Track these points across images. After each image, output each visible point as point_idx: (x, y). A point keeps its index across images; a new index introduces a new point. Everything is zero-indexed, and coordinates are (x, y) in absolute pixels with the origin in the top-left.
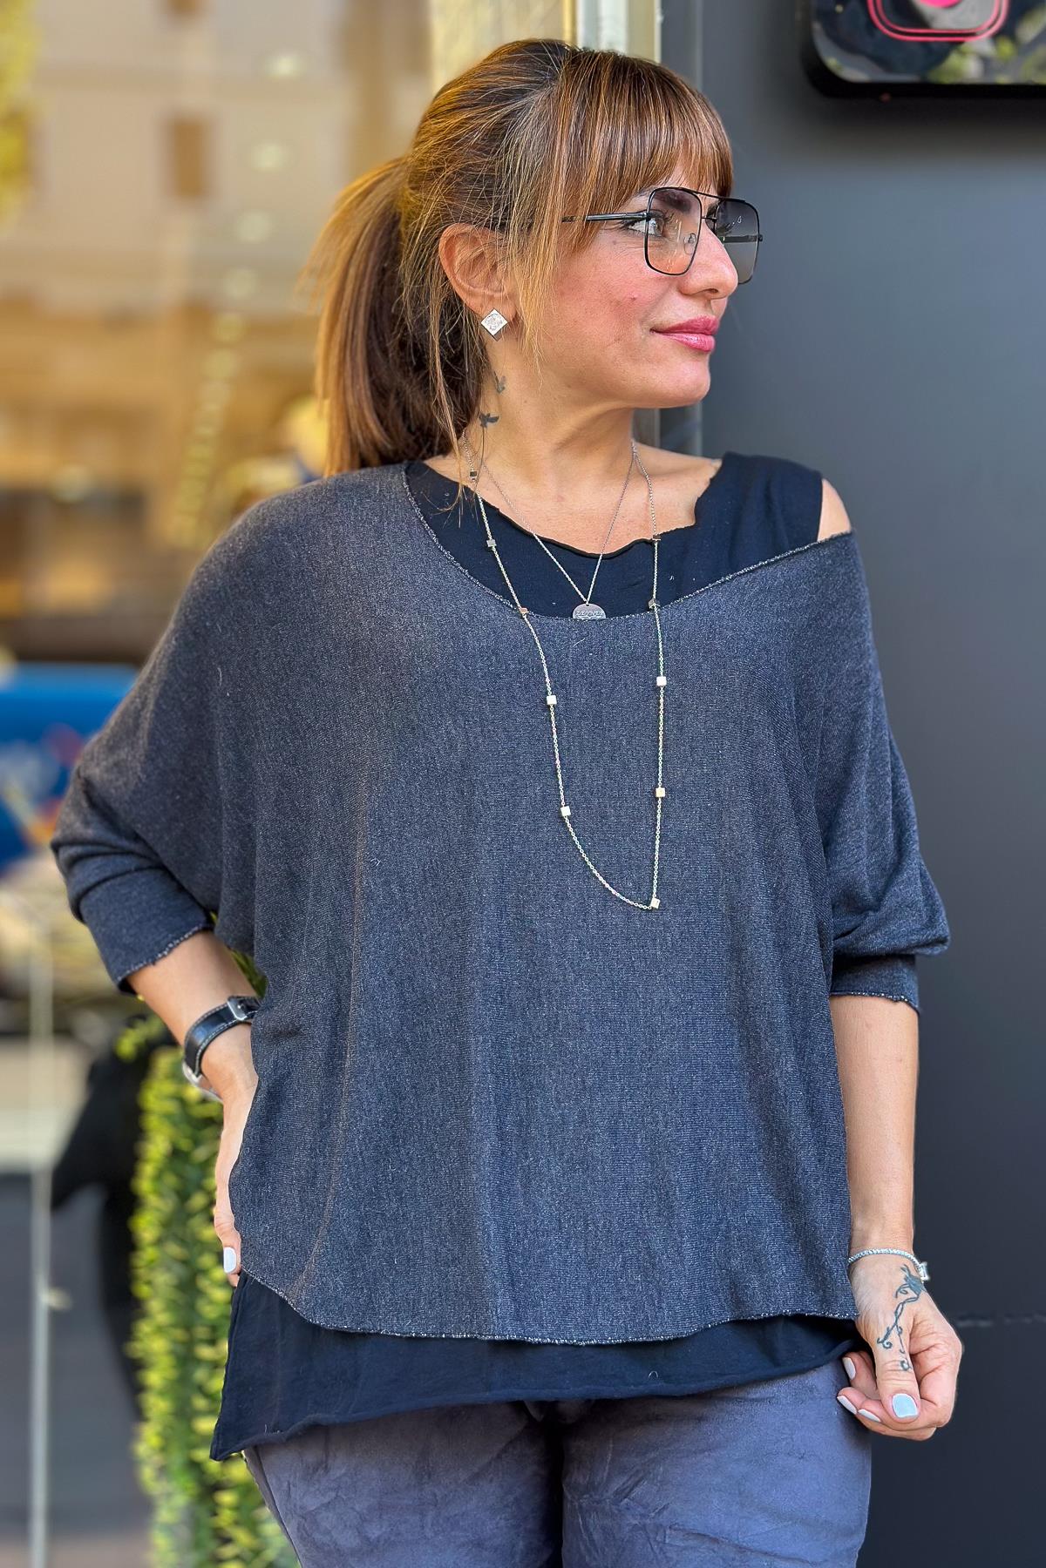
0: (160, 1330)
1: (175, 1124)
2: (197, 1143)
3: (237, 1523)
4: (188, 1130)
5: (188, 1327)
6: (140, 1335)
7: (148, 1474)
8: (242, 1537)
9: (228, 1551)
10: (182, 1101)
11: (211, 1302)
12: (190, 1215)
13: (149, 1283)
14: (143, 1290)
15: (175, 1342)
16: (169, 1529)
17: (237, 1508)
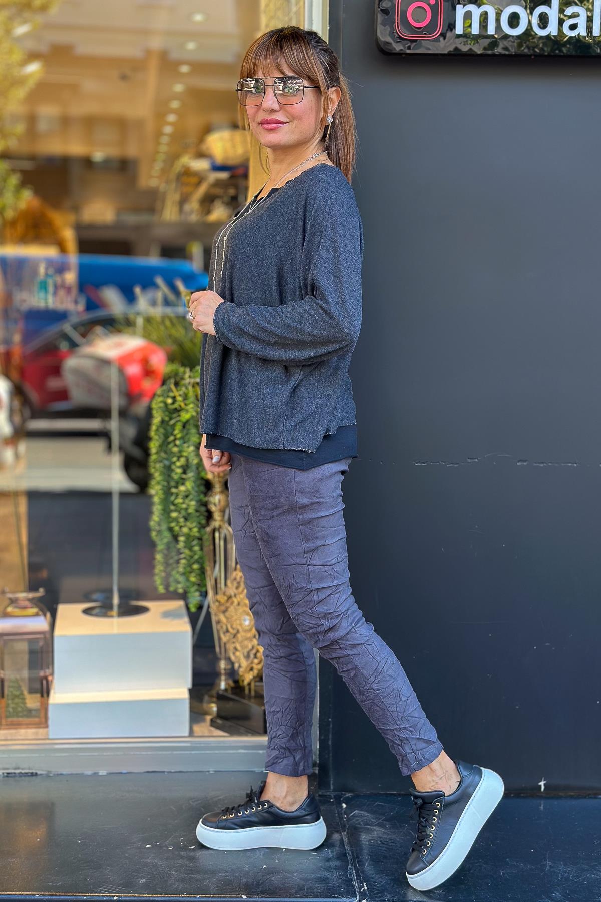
0: (158, 483)
1: (164, 412)
2: (171, 419)
3: (185, 547)
4: (167, 413)
5: (168, 482)
6: (151, 486)
7: (154, 534)
8: (187, 551)
9: (182, 556)
10: (166, 404)
11: (176, 473)
12: (169, 443)
13: (154, 468)
14: (152, 470)
15: (163, 486)
16: (161, 551)
17: (185, 542)
